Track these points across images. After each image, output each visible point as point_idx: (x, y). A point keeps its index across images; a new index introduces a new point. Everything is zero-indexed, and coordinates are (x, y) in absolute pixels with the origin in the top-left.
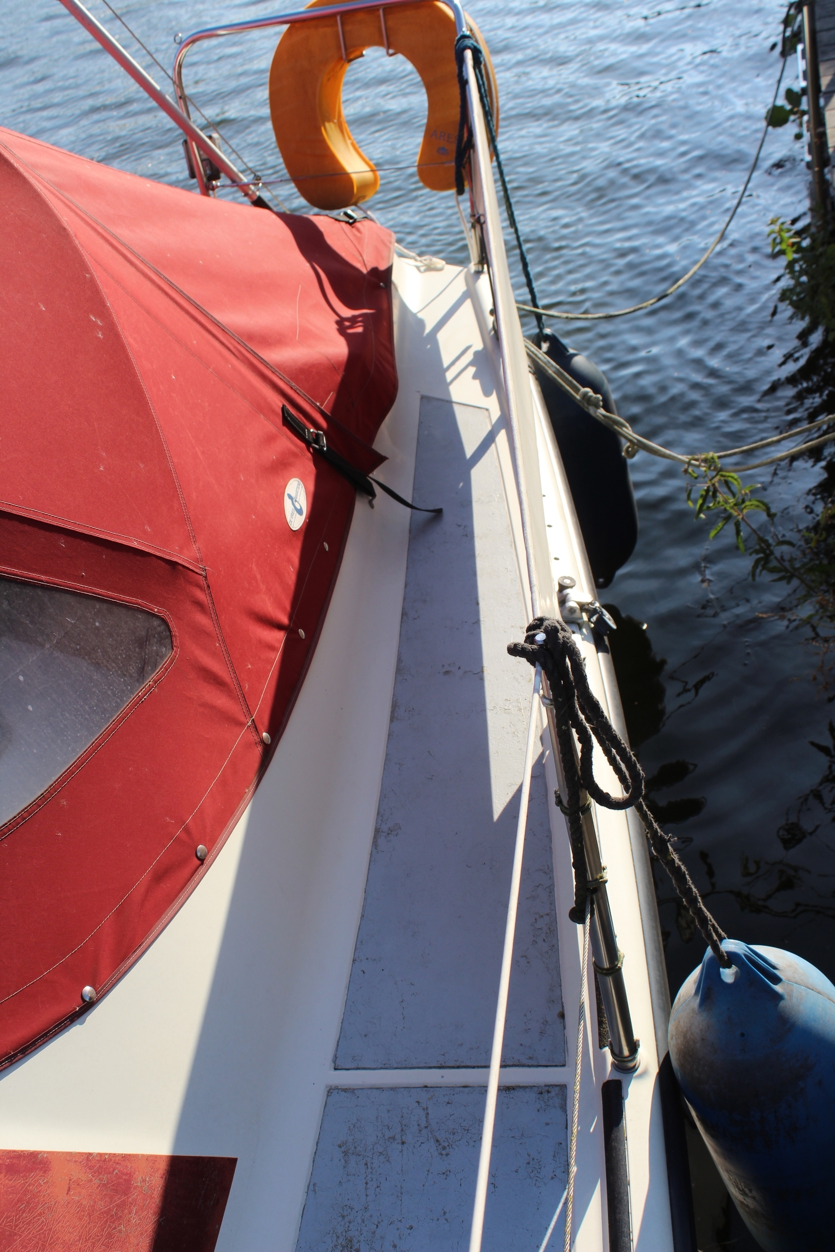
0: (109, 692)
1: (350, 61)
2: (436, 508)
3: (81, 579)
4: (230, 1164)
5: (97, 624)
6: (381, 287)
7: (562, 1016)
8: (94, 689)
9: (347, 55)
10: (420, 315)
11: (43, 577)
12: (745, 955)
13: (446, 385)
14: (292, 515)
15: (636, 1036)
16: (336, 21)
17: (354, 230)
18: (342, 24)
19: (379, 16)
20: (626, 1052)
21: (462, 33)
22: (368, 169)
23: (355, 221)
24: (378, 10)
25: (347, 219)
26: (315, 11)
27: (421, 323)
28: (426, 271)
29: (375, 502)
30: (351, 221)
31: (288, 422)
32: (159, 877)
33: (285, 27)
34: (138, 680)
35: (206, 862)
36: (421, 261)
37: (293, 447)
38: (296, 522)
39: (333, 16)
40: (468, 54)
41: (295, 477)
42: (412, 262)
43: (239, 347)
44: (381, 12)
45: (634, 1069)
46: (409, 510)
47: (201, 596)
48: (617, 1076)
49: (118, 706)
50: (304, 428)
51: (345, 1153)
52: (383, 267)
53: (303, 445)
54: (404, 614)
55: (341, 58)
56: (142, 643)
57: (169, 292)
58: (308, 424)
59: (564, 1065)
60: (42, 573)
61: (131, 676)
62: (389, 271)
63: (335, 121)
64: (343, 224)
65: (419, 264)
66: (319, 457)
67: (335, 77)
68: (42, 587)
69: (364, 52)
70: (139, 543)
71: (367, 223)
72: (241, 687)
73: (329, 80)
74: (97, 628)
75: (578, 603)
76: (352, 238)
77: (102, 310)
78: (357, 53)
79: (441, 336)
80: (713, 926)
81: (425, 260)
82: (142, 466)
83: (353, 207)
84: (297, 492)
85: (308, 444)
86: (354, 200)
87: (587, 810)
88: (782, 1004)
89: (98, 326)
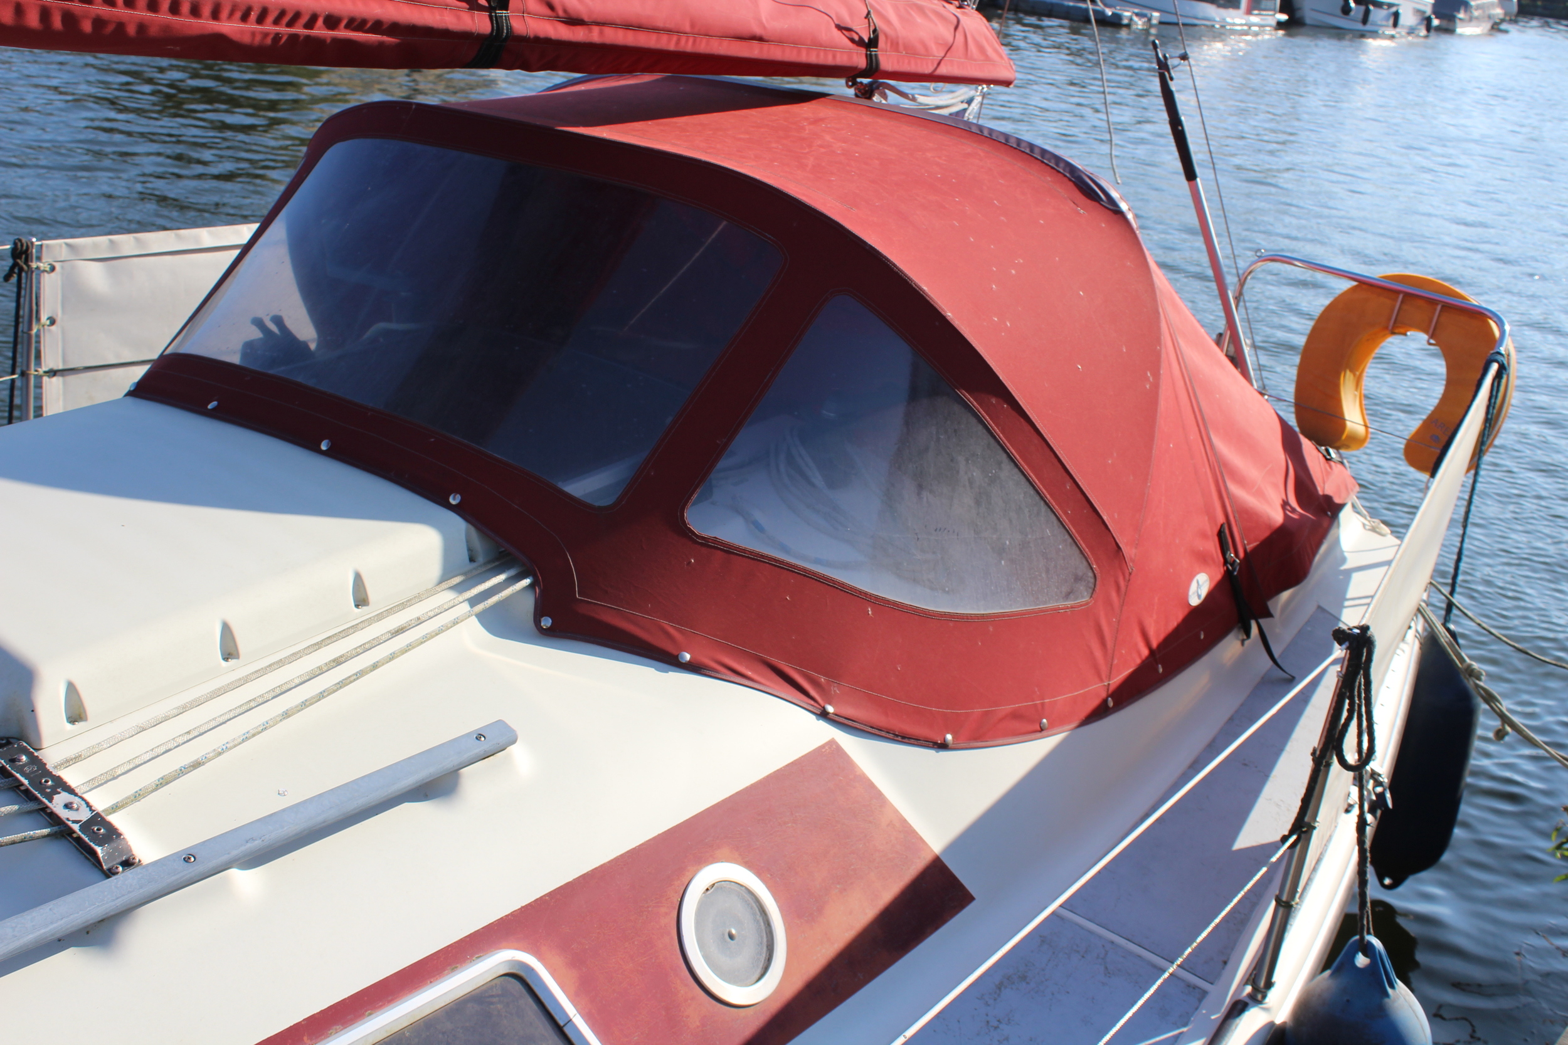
0: (1045, 591)
1: (1393, 333)
2: (1293, 675)
3: (1066, 513)
4: (972, 899)
5: (1061, 547)
6: (1327, 515)
7: (1225, 963)
8: (1039, 582)
9: (1394, 327)
10: (1346, 554)
11: (1048, 496)
12: (1379, 951)
13: (1341, 607)
14: (1194, 593)
15: (1275, 978)
16: (1397, 298)
17: (1327, 466)
18: (1402, 302)
19: (1435, 310)
20: (1262, 984)
21: (1498, 350)
22: (1362, 423)
23: (1330, 460)
24: (1437, 304)
25: (1325, 454)
26: (1386, 282)
27: (1344, 560)
28: (1369, 530)
29: (1247, 642)
30: (1328, 457)
31: (1220, 534)
32: (1016, 715)
33: (1355, 283)
34: (1063, 598)
35: (1044, 733)
36: (1369, 521)
37: (1215, 555)
38: (1194, 601)
39: (1397, 292)
40: (1495, 367)
41: (1206, 573)
42: (1362, 519)
43: (1215, 464)
44: (1439, 307)
45: (1260, 1002)
46: (1270, 663)
47: (1122, 583)
48: (1248, 1000)
49: (1045, 603)
50: (1228, 549)
51: (1043, 941)
52: (1337, 500)
53: (1221, 560)
54: (1231, 719)
55: (1386, 328)
56: (1078, 579)
57: (1192, 396)
58: (1232, 549)
59: (1212, 984)
60: (1049, 494)
61: (1061, 593)
62: (1340, 507)
63: (1358, 373)
64: (1321, 455)
65: (1366, 522)
66: (1228, 574)
67: (1375, 339)
68: (1045, 502)
69: (1409, 333)
70: (1107, 519)
71: (1339, 466)
72: (1113, 659)
73: (1368, 340)
74: (1059, 549)
75: (1372, 770)
76: (1323, 469)
77: (1156, 374)
78: (1402, 330)
79: (1355, 576)
80: (1367, 912)
81: (1374, 522)
82: (1131, 478)
83: (1335, 451)
84: (1203, 584)
85: (1225, 562)
86: (1337, 444)
87: (1328, 765)
88: (1386, 1000)
89: (1149, 381)
